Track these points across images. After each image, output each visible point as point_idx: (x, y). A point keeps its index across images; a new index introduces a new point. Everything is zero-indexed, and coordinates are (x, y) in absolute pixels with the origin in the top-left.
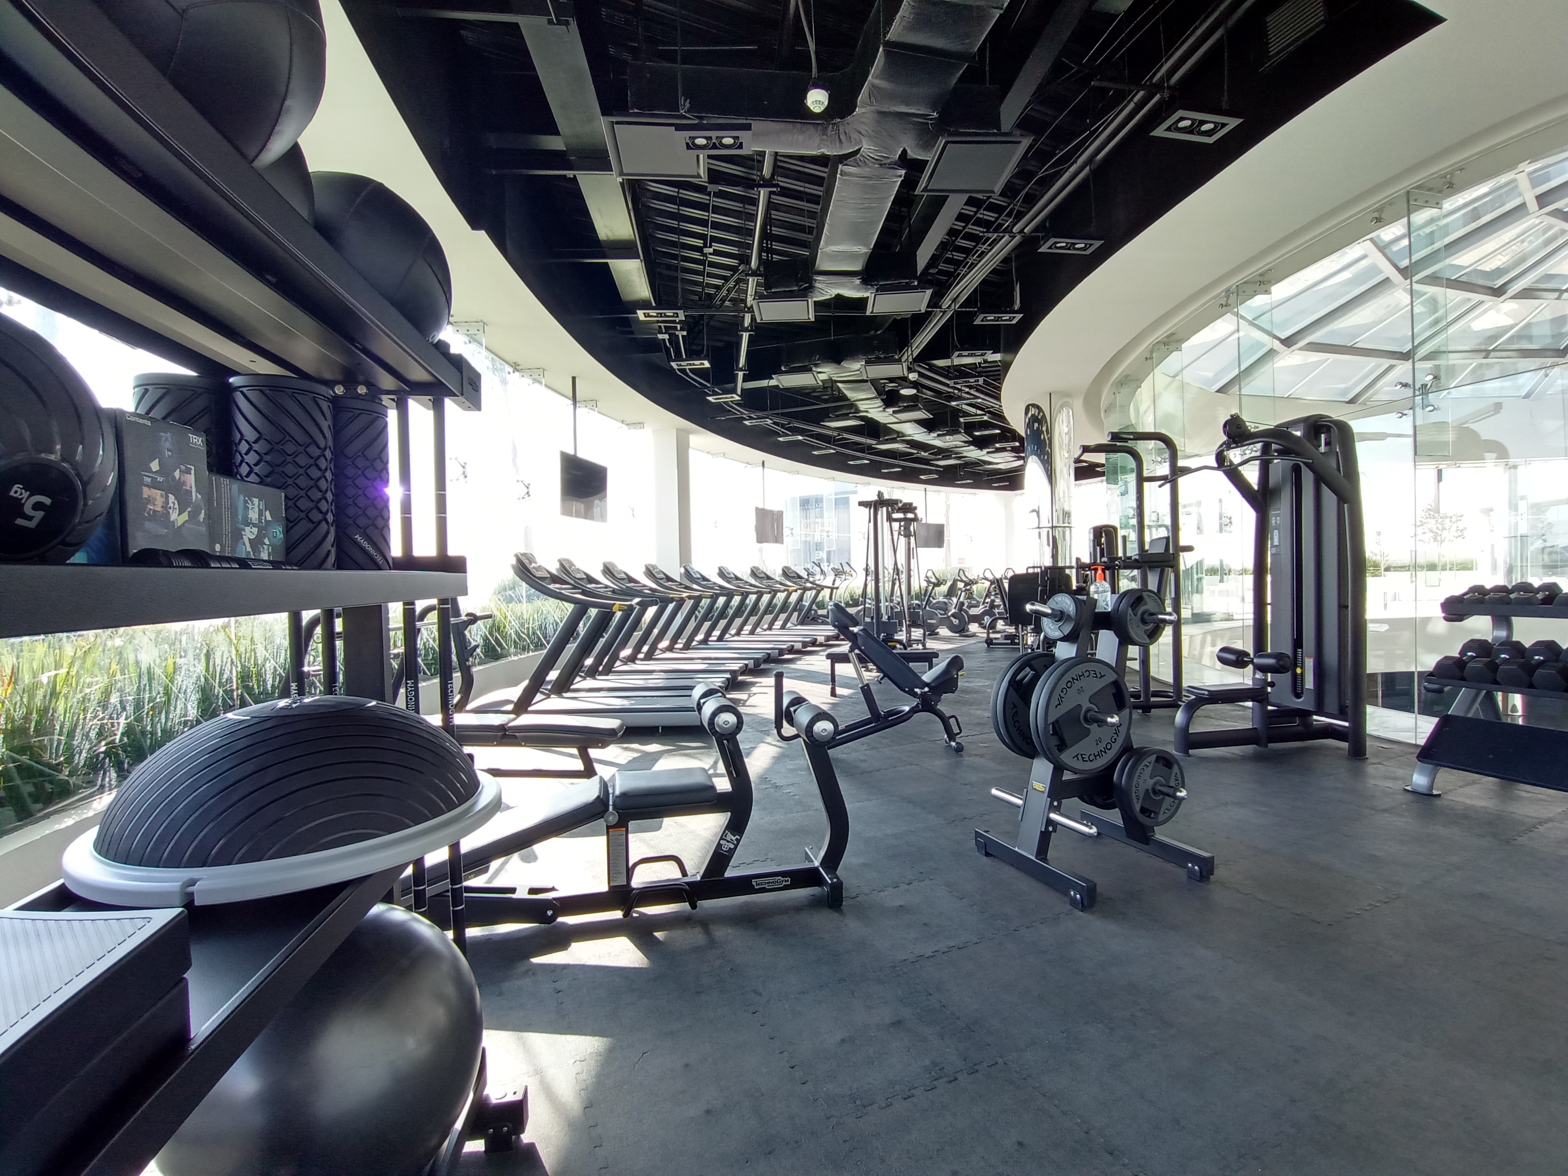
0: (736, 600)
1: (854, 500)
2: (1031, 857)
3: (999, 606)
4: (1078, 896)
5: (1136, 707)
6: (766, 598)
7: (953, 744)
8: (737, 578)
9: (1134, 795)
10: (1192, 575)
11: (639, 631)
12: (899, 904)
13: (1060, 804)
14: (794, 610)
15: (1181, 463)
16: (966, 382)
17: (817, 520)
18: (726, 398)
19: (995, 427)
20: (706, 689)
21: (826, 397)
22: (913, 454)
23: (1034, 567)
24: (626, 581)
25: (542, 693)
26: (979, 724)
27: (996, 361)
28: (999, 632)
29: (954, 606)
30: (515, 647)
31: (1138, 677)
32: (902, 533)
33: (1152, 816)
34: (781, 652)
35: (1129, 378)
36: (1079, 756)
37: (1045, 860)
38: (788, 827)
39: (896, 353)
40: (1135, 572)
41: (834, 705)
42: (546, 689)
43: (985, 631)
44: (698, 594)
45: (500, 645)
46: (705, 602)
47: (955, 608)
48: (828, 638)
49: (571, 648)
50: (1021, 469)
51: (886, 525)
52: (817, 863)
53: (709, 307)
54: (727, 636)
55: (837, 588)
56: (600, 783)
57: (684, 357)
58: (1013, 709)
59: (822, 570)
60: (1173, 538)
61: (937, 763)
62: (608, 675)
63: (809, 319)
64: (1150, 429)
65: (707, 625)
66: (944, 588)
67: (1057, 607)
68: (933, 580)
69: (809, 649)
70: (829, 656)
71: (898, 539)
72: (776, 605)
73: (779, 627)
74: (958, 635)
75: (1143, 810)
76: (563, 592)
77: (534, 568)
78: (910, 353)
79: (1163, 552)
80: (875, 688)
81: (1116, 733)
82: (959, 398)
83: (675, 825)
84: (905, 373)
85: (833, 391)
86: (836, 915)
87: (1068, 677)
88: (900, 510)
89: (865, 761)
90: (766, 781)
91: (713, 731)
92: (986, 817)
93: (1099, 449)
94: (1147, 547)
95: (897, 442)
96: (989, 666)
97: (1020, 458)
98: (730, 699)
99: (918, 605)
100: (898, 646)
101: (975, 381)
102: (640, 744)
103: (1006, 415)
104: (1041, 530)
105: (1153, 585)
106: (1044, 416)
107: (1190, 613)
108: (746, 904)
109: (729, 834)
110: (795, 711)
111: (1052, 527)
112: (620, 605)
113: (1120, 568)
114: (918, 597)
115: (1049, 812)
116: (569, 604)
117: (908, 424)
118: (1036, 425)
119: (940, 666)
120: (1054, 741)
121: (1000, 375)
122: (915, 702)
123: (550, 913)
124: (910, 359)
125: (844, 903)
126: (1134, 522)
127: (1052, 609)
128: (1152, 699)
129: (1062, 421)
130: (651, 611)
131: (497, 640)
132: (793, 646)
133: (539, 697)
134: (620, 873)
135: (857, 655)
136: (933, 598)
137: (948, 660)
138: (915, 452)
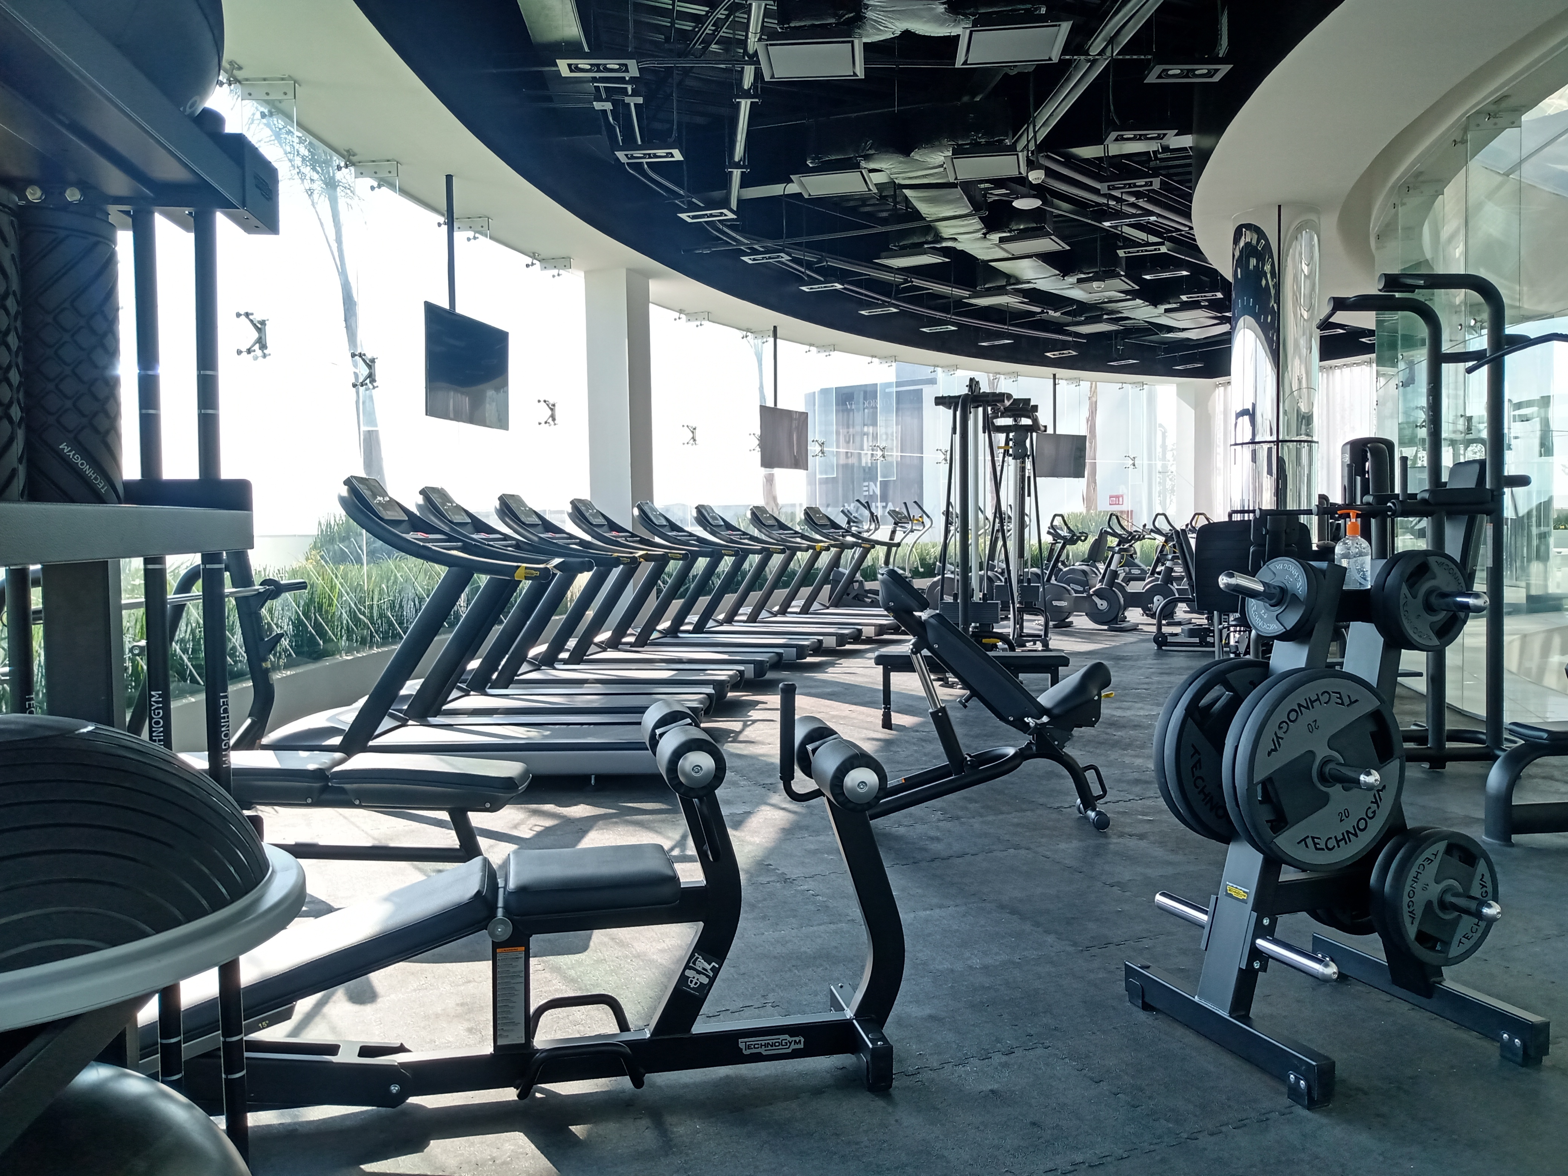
0: (726, 563)
1: (929, 394)
2: (1221, 1013)
3: (1181, 579)
4: (1302, 1083)
5: (1413, 757)
6: (777, 560)
7: (1092, 814)
8: (729, 526)
9: (1405, 909)
10: (1529, 526)
11: (561, 614)
12: (990, 1088)
13: (1273, 922)
14: (825, 580)
15: (1510, 330)
16: (1130, 186)
17: (866, 429)
18: (711, 216)
19: (1180, 264)
20: (666, 711)
21: (885, 214)
22: (1034, 314)
23: (1243, 512)
24: (540, 528)
25: (392, 716)
26: (1137, 782)
27: (1185, 149)
28: (1179, 624)
29: (1100, 577)
30: (348, 639)
31: (1425, 705)
32: (1011, 451)
33: (1438, 948)
34: (802, 651)
35: (1421, 179)
36: (1309, 841)
37: (1246, 1019)
38: (803, 949)
39: (1007, 136)
40: (1425, 523)
41: (888, 743)
42: (400, 711)
43: (1155, 621)
44: (660, 552)
45: (322, 633)
46: (674, 567)
47: (1101, 581)
48: (881, 630)
49: (443, 641)
50: (1226, 339)
51: (983, 438)
52: (849, 1014)
53: (682, 54)
54: (711, 623)
55: (898, 545)
56: (484, 871)
57: (639, 142)
58: (1192, 756)
59: (872, 514)
60: (1492, 464)
61: (1063, 846)
62: (507, 688)
63: (855, 74)
64: (1458, 268)
65: (676, 604)
66: (1083, 547)
67: (1275, 582)
68: (1064, 533)
69: (848, 647)
70: (880, 660)
71: (1003, 461)
72: (794, 573)
73: (798, 610)
74: (1106, 627)
75: (1422, 937)
76: (429, 545)
77: (380, 503)
78: (1031, 135)
79: (1473, 486)
80: (958, 715)
81: (1376, 802)
82: (1118, 215)
83: (611, 943)
84: (1022, 171)
85: (896, 203)
86: (880, 1103)
87: (1291, 702)
88: (1006, 413)
89: (938, 839)
90: (768, 870)
91: (675, 782)
92: (1146, 943)
93: (1362, 303)
94: (1445, 478)
95: (1006, 293)
96: (1159, 683)
97: (1224, 320)
98: (706, 730)
99: (1036, 575)
100: (1000, 644)
101: (1146, 185)
102: (556, 805)
103: (1202, 243)
104: (1257, 446)
105: (1453, 547)
106: (1268, 244)
107: (1525, 595)
108: (727, 1081)
109: (700, 959)
110: (814, 751)
111: (1278, 442)
112: (526, 568)
113: (1395, 514)
114: (1037, 561)
115: (1255, 936)
116: (443, 567)
117: (1026, 262)
118: (1253, 262)
119: (1070, 680)
120: (1265, 814)
121: (1190, 173)
122: (1024, 740)
123: (395, 1089)
124: (1032, 147)
125: (894, 1083)
126: (1423, 433)
127: (1264, 584)
128: (1449, 745)
129: (1301, 254)
130: (582, 580)
131: (317, 626)
132: (820, 641)
133: (387, 723)
134: (514, 1023)
135: (926, 658)
136: (1063, 563)
137: (1083, 671)
138: (1039, 310)
